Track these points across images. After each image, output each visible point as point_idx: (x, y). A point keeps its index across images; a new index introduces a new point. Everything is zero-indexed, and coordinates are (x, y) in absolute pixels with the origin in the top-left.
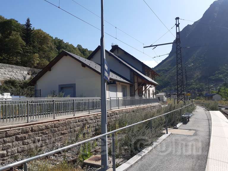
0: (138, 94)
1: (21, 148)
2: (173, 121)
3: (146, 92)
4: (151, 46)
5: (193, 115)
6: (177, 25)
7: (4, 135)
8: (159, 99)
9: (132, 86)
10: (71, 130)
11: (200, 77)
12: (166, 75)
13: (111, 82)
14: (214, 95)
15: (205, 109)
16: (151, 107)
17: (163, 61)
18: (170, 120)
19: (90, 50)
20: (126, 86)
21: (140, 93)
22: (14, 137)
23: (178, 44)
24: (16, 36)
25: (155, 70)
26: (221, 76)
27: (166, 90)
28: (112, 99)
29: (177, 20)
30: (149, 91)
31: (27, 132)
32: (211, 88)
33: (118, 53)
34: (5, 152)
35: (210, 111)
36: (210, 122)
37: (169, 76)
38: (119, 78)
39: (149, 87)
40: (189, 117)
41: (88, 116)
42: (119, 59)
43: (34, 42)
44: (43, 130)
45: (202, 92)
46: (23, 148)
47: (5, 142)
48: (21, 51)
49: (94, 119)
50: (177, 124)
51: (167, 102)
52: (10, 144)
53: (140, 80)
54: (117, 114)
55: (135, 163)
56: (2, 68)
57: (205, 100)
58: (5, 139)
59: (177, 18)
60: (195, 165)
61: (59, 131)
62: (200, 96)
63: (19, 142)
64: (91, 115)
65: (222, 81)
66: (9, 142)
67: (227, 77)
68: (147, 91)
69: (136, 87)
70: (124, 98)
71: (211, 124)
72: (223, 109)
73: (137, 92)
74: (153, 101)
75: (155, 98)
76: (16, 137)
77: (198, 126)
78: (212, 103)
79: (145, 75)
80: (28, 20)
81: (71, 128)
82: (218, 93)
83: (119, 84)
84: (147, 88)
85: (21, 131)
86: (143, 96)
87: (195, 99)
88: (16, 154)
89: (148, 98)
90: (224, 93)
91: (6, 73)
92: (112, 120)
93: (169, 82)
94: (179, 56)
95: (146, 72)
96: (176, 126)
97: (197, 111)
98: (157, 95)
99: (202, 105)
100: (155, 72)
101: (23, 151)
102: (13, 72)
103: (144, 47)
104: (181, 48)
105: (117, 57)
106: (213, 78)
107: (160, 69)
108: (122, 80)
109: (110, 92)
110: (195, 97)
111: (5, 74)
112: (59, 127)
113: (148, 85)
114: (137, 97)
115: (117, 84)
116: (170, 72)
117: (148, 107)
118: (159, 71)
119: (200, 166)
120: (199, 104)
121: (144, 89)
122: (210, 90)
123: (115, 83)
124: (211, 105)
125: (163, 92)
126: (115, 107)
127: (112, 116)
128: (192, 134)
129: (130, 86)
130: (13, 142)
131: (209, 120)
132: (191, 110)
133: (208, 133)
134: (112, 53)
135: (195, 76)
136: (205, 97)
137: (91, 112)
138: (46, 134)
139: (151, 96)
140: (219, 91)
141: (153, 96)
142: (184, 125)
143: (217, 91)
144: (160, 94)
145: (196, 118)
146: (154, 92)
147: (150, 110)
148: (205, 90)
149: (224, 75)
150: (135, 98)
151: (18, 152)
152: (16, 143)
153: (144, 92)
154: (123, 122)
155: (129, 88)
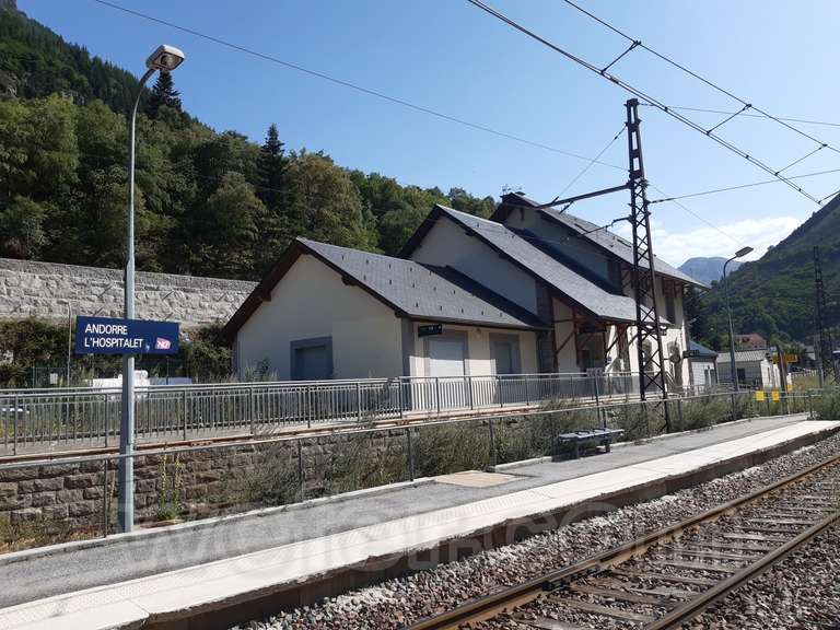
0: (578, 363)
1: (78, 505)
4: (556, 202)
6: (633, 127)
7: (37, 474)
9: (543, 335)
10: (233, 470)
13: (430, 329)
20: (517, 336)
22: (62, 479)
24: (237, 186)
29: (632, 109)
31: (94, 470)
33: (523, 219)
34: (39, 511)
38: (473, 313)
43: (292, 199)
44: (142, 466)
46: (84, 505)
47: (38, 489)
48: (254, 231)
52: (52, 494)
56: (193, 292)
58: (38, 481)
59: (632, 103)
61: (191, 471)
63: (75, 491)
66: (47, 489)
70: (503, 378)
73: (568, 357)
76: (67, 480)
80: (273, 132)
81: (230, 466)
83: (479, 332)
85: (78, 466)
86: (609, 369)
88: (66, 519)
91: (207, 305)
101: (84, 514)
102: (226, 300)
104: (646, 203)
109: (434, 361)
111: (202, 307)
112: (190, 460)
115: (466, 333)
123: (440, 332)
129: (538, 337)
130: (58, 490)
138: (151, 476)
151: (72, 514)
152: (64, 492)
153: (613, 354)
155: (534, 342)
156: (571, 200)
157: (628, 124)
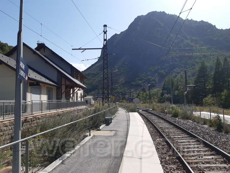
0: (65, 97)
2: (97, 123)
3: (73, 95)
4: (79, 49)
5: (115, 117)
6: (105, 33)
8: (87, 102)
9: (59, 88)
11: (124, 82)
12: (95, 79)
13: (34, 83)
14: (134, 98)
15: (126, 111)
16: (78, 110)
17: (93, 65)
18: (94, 123)
19: (10, 45)
20: (52, 88)
21: (68, 96)
23: (105, 50)
25: (84, 74)
26: (140, 82)
27: (94, 93)
28: (33, 102)
29: (105, 27)
30: (77, 94)
32: (132, 92)
33: (44, 52)
35: (130, 113)
36: (129, 123)
37: (98, 80)
38: (43, 80)
39: (77, 90)
40: (111, 119)
41: (2, 122)
42: (45, 58)
45: (125, 96)
49: (10, 126)
50: (100, 126)
51: (94, 105)
53: (68, 83)
54: (39, 119)
55: (53, 170)
57: (127, 103)
59: (105, 26)
60: (112, 164)
62: (123, 99)
64: (6, 121)
65: (141, 86)
67: (144, 84)
68: (75, 94)
69: (63, 90)
70: (49, 101)
71: (130, 124)
72: (140, 111)
73: (64, 96)
74: (81, 104)
75: (83, 101)
77: (119, 127)
78: (131, 105)
79: (74, 78)
82: (137, 97)
83: (44, 85)
84: (76, 91)
86: (71, 99)
87: (119, 102)
89: (75, 101)
90: (142, 97)
92: (33, 125)
93: (97, 86)
94: (105, 62)
95: (75, 75)
96: (99, 128)
97: (119, 113)
98: (85, 98)
99: (124, 107)
100: (84, 76)
103: (73, 49)
104: (107, 54)
105: (43, 57)
106: (134, 84)
107: (89, 73)
108: (47, 81)
109: (33, 95)
110: (119, 100)
113: (76, 88)
114: (64, 100)
115: (41, 86)
116: (99, 76)
117: (75, 110)
118: (89, 75)
119: (116, 164)
120: (121, 106)
121: (71, 92)
122: (132, 94)
123: (39, 85)
124: (131, 108)
125: (91, 95)
126: (37, 111)
127: (33, 121)
128: (113, 135)
129: (57, 89)
131: (128, 121)
132: (114, 112)
133: (126, 133)
134: (37, 52)
135: (120, 81)
136: (127, 100)
137: (6, 118)
139: (79, 99)
140: (138, 95)
141: (81, 99)
142: (106, 126)
143: (137, 95)
144: (88, 97)
145: (117, 119)
146: (82, 95)
147: (77, 114)
148: (128, 94)
149: (143, 81)
150: (61, 101)
153: (71, 95)
154: (46, 127)
155: (56, 90)
156: (85, 49)
157: (104, 31)
